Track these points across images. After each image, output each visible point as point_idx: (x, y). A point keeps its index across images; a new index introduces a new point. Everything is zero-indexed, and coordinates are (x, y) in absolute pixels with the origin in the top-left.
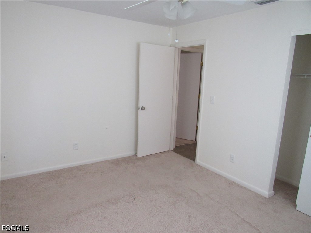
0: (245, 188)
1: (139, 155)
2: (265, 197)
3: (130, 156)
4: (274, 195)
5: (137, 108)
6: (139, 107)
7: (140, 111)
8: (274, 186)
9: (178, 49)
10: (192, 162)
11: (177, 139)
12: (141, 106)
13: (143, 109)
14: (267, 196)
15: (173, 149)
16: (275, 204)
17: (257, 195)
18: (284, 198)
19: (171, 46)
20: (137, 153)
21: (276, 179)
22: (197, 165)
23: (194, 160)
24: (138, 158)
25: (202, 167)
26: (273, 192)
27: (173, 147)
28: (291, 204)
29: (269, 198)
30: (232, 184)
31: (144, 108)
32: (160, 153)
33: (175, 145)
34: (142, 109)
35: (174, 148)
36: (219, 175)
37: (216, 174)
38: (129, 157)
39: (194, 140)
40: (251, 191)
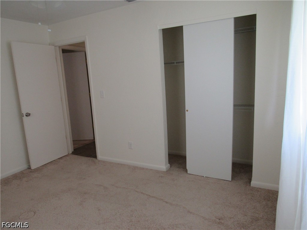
0: (147, 169)
1: (33, 167)
2: (163, 171)
3: (22, 170)
4: (171, 167)
5: (21, 115)
6: (23, 114)
7: (25, 118)
8: (169, 161)
9: (58, 48)
10: (94, 159)
11: (75, 141)
12: (24, 112)
13: (28, 115)
14: (165, 171)
15: (72, 152)
16: (172, 174)
17: (157, 172)
18: (178, 167)
19: (50, 45)
20: (30, 166)
21: (169, 155)
22: (99, 161)
23: (95, 157)
24: (33, 170)
25: (104, 161)
26: (169, 164)
27: (71, 150)
28: (184, 171)
29: (167, 171)
30: (135, 168)
31: (30, 114)
32: (58, 160)
33: (74, 148)
34: (26, 116)
35: (73, 150)
36: (122, 164)
37: (119, 164)
38: (22, 173)
39: (93, 139)
40: (152, 170)
